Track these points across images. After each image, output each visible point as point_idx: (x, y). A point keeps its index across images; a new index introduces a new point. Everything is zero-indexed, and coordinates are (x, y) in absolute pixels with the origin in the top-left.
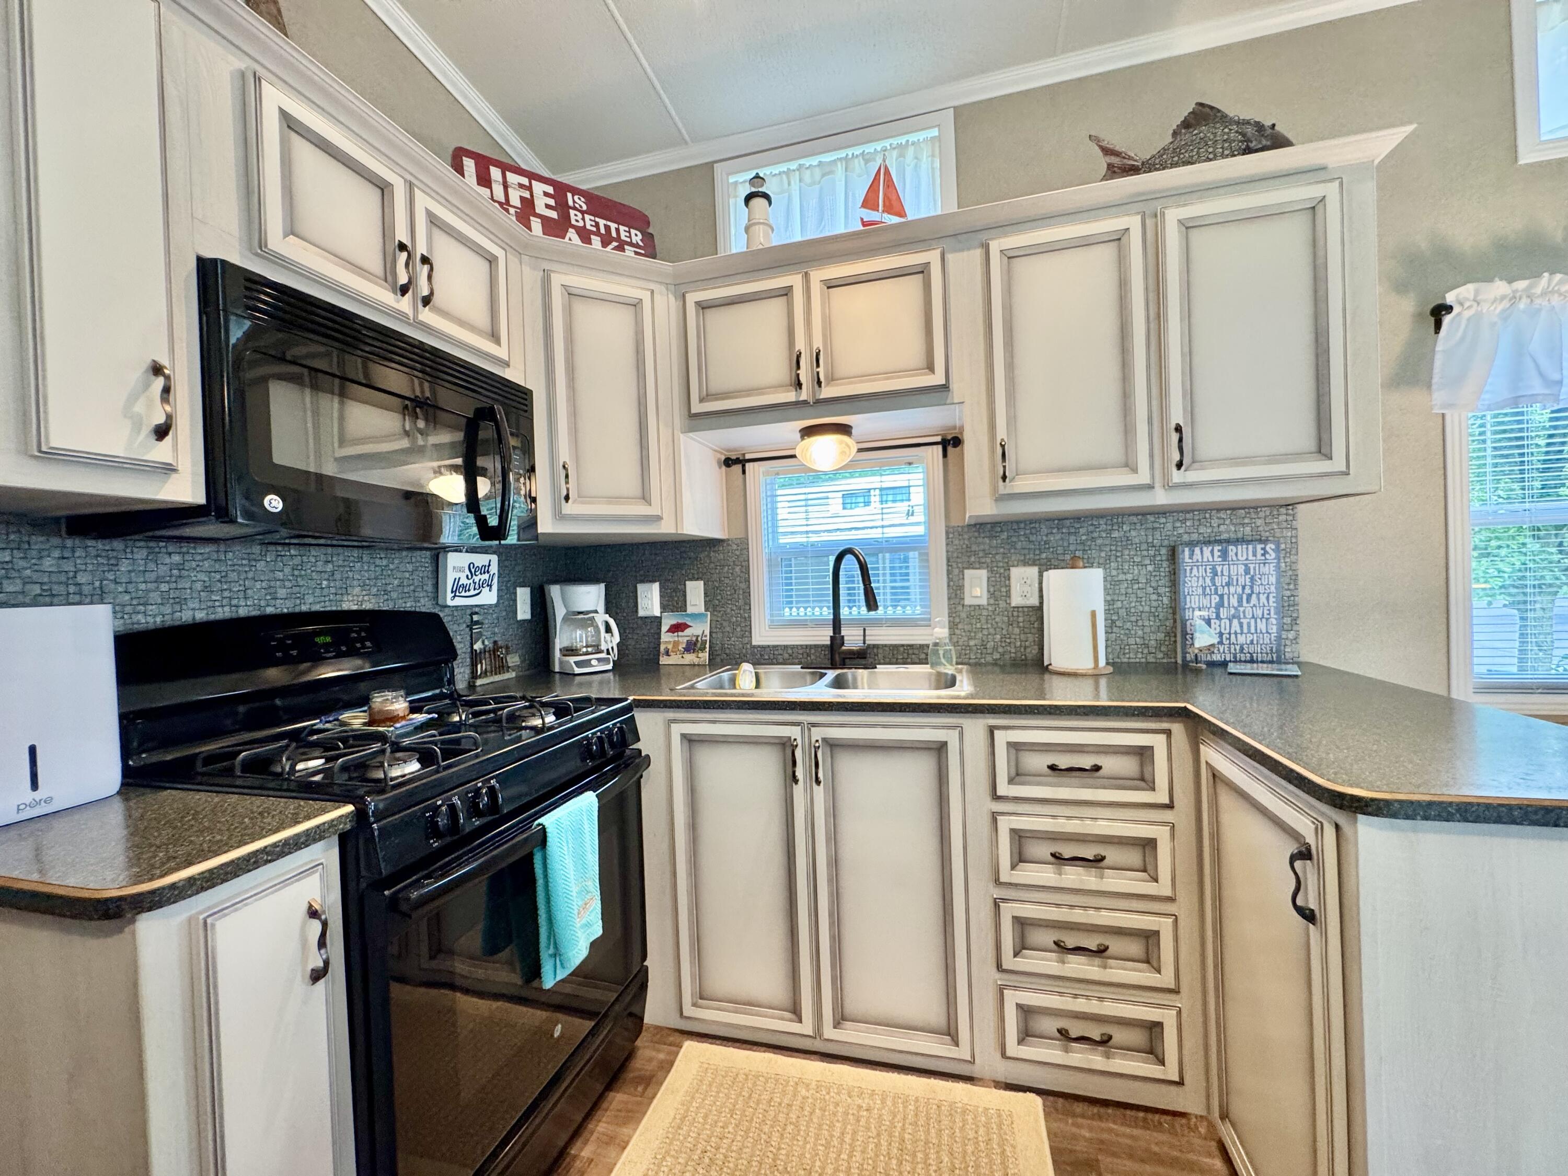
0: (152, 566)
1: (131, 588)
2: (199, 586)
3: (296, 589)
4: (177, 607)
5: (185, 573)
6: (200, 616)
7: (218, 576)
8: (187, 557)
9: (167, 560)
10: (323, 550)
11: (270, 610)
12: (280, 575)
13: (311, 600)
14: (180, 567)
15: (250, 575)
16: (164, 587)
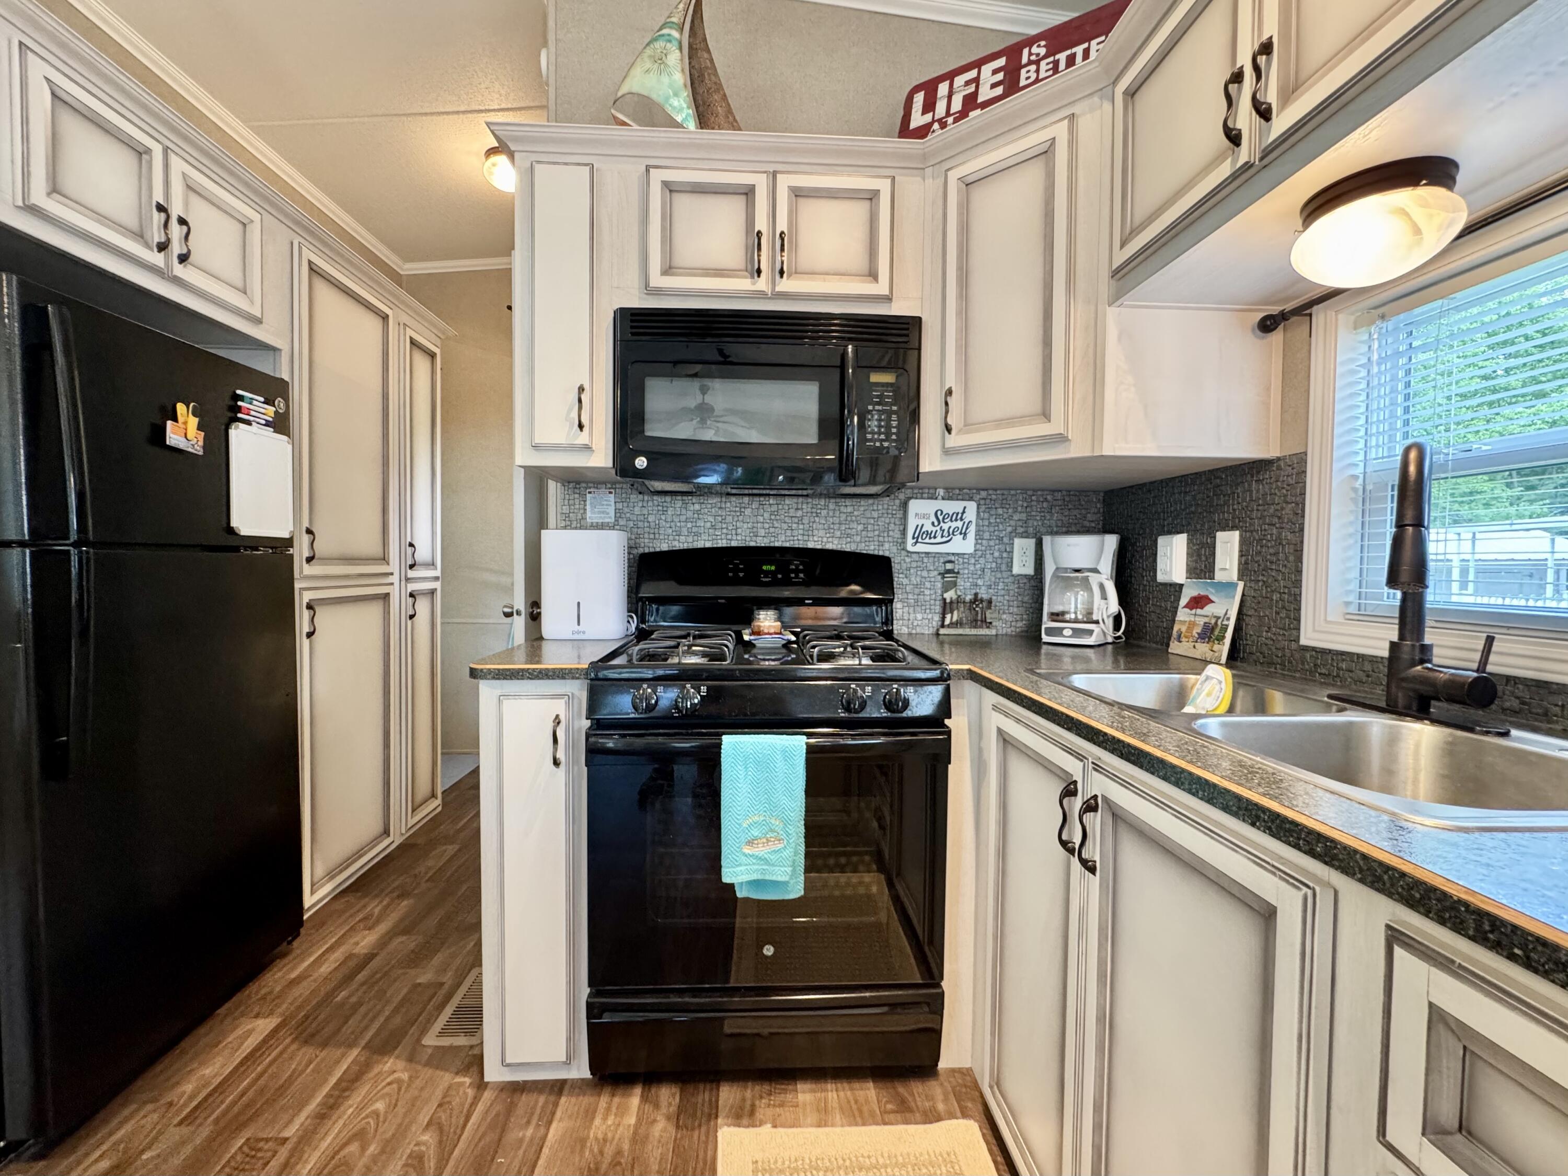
0: (684, 511)
1: (672, 524)
2: (708, 525)
4: (696, 538)
5: (701, 516)
6: (708, 545)
7: (720, 519)
8: (703, 506)
9: (692, 508)
11: (753, 544)
14: (698, 512)
16: (689, 525)
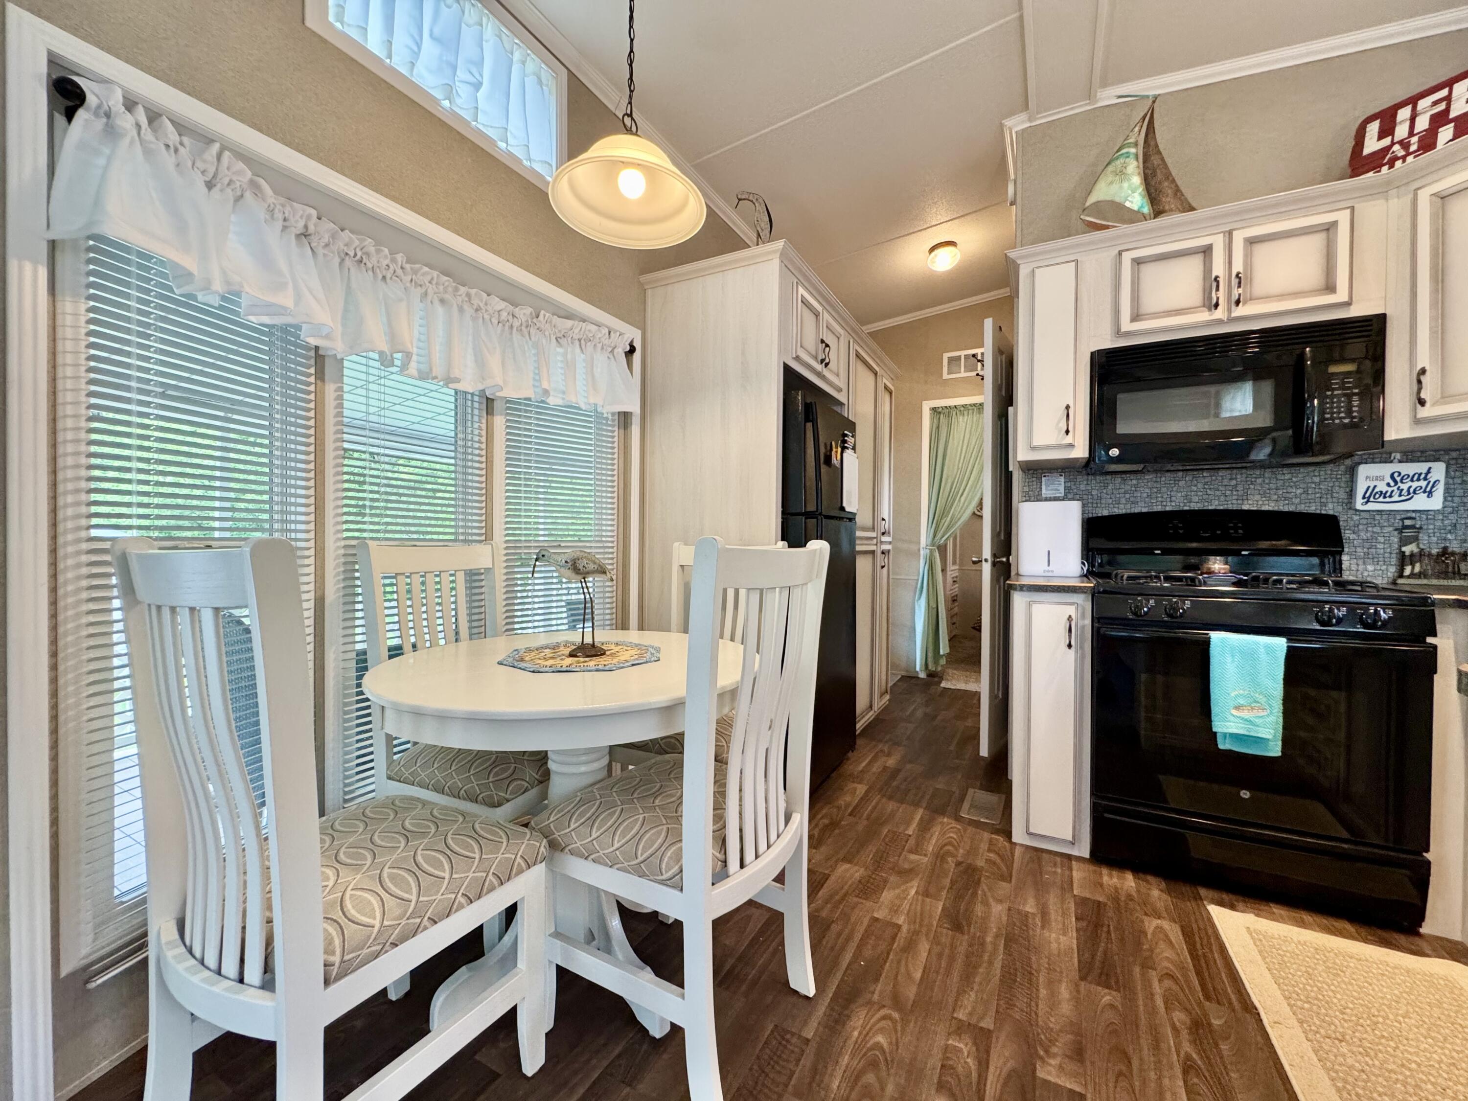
2: (1145, 495)
3: (1205, 497)
4: (1133, 505)
5: (1138, 489)
7: (1155, 490)
10: (1229, 472)
11: (1186, 508)
12: (1195, 488)
13: (1217, 503)
15: (1175, 489)
